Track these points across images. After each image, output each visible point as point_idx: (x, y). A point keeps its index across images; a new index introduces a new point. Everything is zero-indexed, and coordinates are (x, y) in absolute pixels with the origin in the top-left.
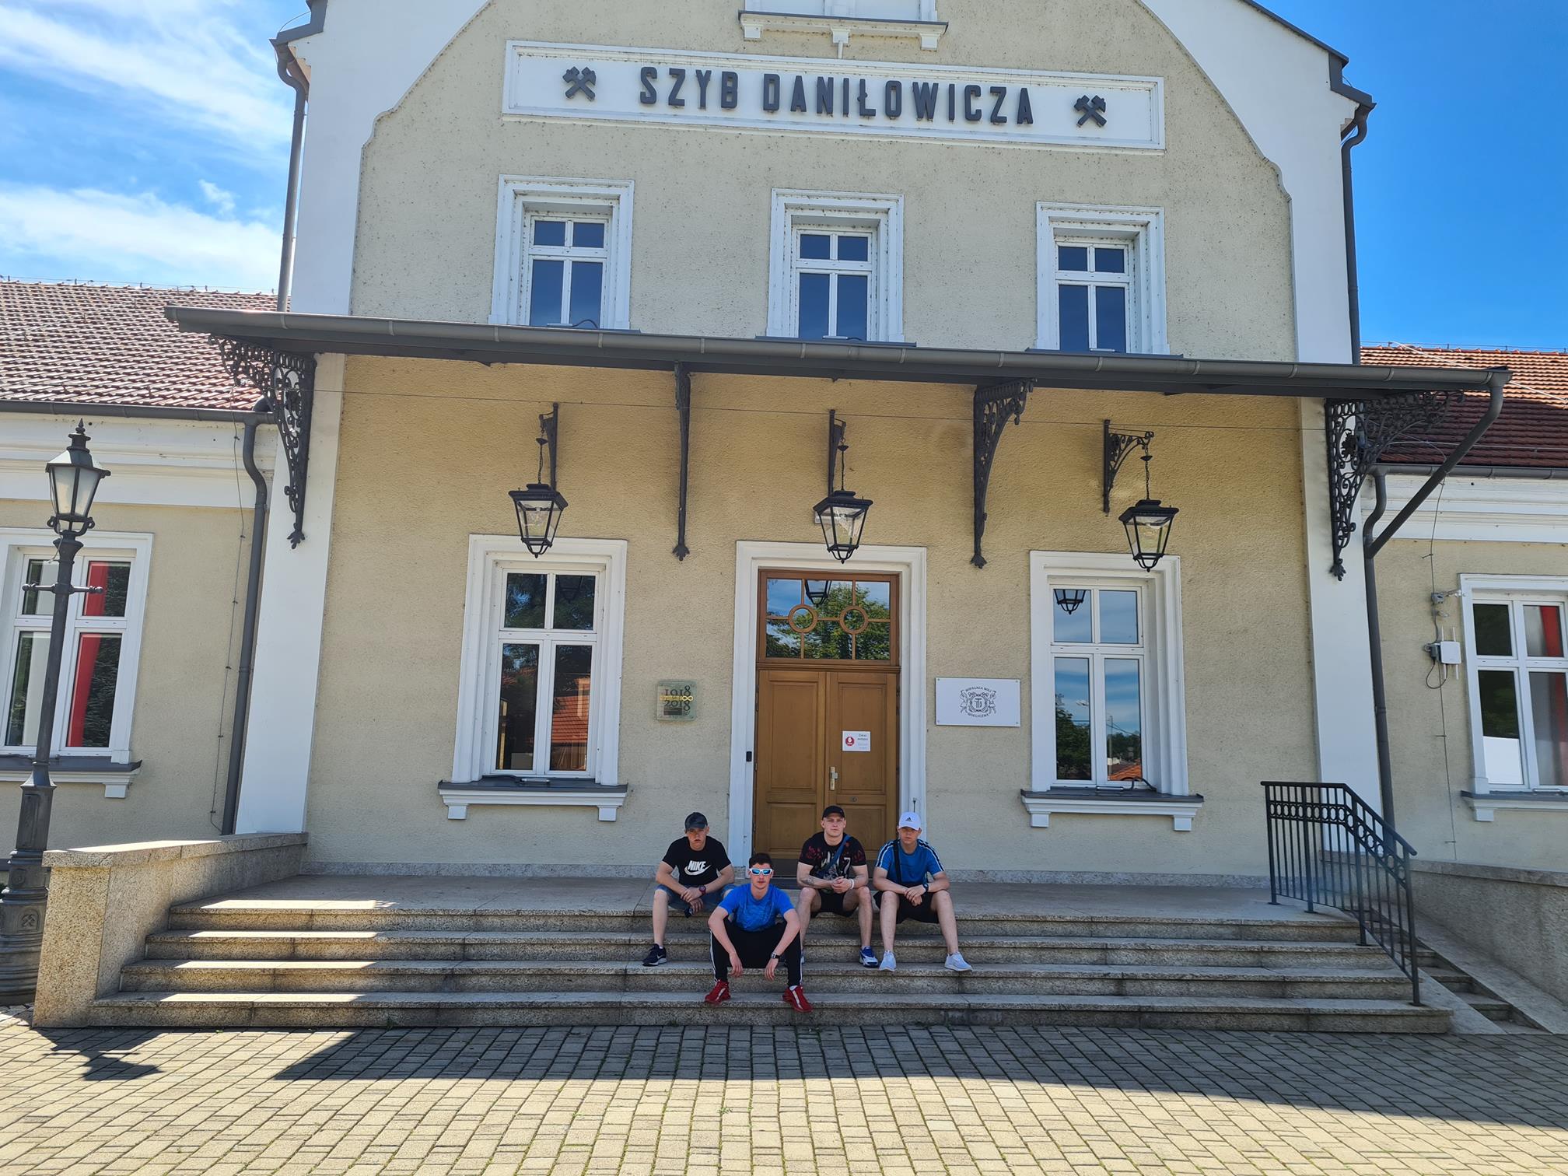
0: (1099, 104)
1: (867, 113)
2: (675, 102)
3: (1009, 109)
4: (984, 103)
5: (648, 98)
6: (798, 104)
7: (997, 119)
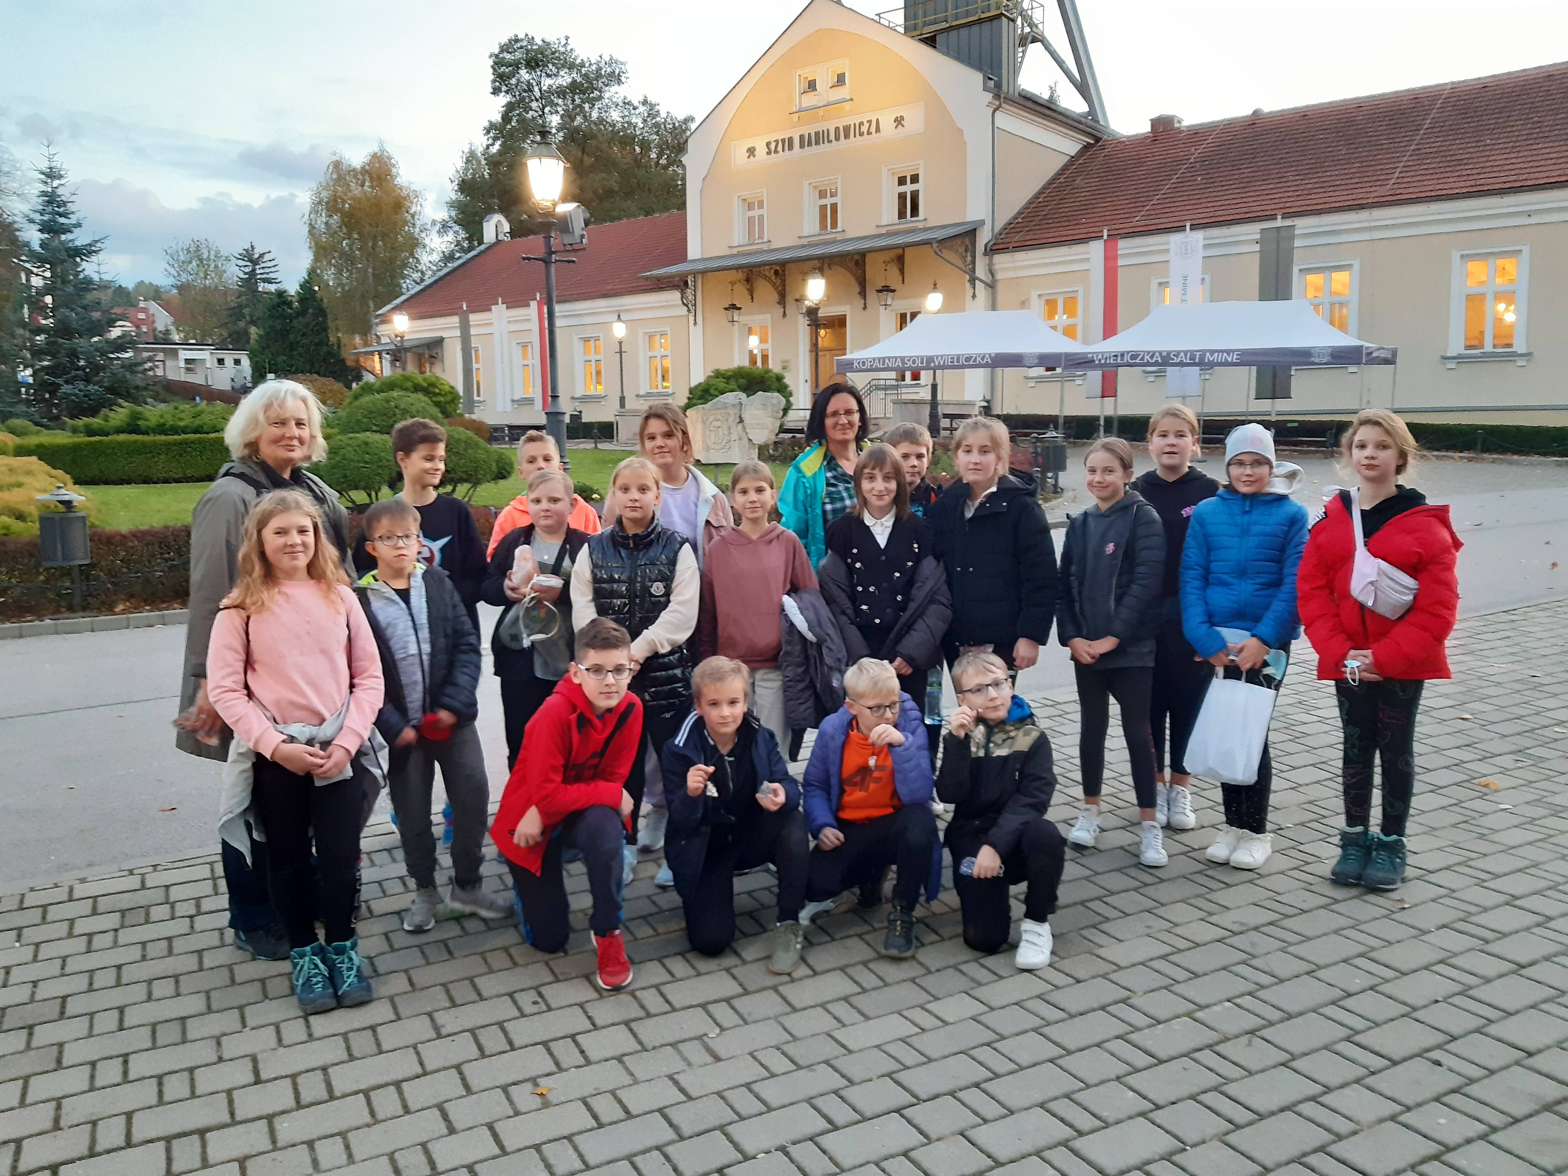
0: (902, 118)
1: (830, 141)
2: (776, 151)
3: (873, 129)
4: (864, 129)
5: (769, 153)
6: (810, 144)
7: (869, 133)
